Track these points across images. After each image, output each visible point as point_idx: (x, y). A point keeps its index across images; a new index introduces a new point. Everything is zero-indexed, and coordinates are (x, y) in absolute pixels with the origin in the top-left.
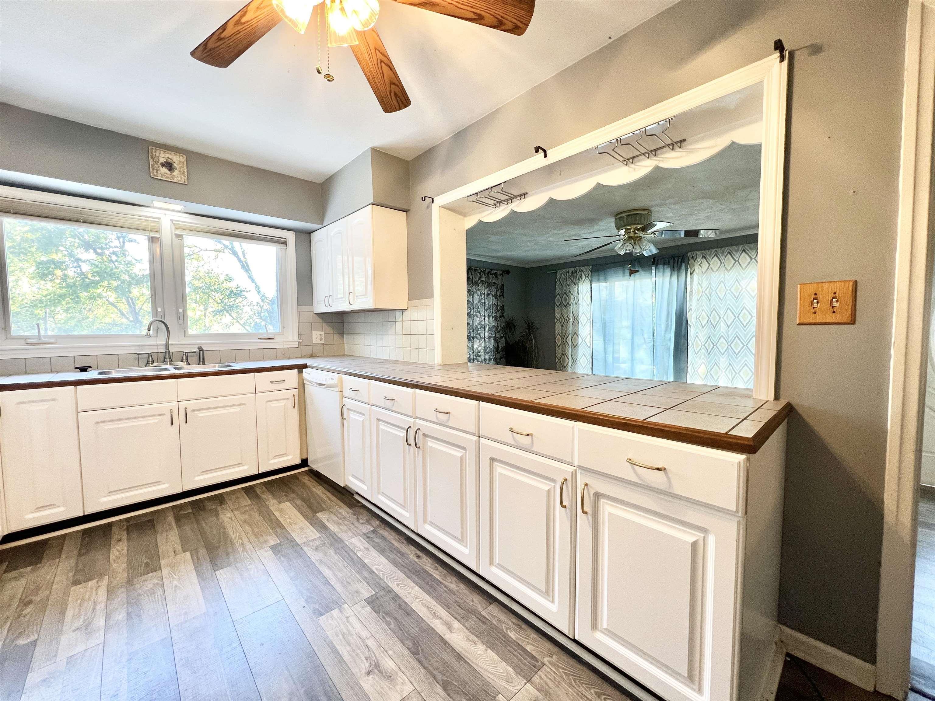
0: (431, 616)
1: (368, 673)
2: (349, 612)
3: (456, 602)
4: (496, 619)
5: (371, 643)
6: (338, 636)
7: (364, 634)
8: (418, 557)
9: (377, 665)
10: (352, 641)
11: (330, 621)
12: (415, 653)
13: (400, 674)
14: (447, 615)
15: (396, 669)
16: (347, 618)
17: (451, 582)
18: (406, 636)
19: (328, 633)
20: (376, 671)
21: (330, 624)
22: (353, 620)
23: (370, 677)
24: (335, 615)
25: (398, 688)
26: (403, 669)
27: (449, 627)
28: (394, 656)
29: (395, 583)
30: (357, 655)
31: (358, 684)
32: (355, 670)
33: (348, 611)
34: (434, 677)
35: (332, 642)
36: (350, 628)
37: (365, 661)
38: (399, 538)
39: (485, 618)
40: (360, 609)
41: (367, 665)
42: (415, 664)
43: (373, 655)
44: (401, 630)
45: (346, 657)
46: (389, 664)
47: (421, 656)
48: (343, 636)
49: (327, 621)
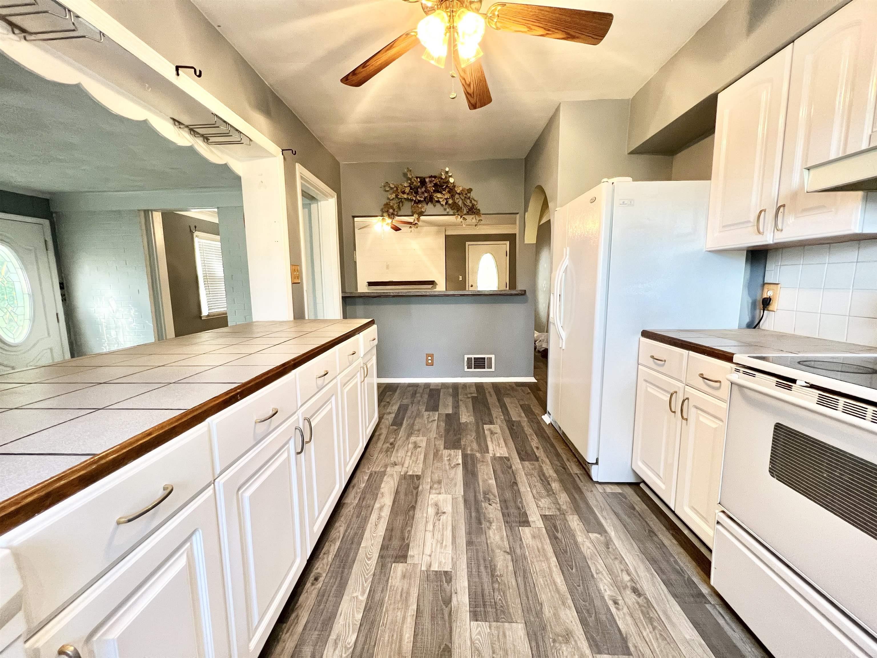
0: (383, 519)
1: (444, 513)
2: (426, 559)
3: (358, 517)
4: (356, 495)
5: (430, 527)
6: (446, 546)
7: (429, 535)
8: (316, 579)
9: (437, 513)
10: (439, 536)
11: (444, 561)
12: (414, 508)
13: (430, 503)
14: (374, 513)
15: (430, 506)
16: (430, 556)
17: (339, 532)
18: (409, 517)
19: (451, 552)
20: (440, 511)
21: (445, 559)
22: (428, 551)
23: (445, 511)
24: (437, 565)
25: (436, 499)
26: (427, 504)
27: (381, 508)
28: (425, 512)
29: (369, 562)
30: (443, 525)
31: (453, 512)
32: (450, 518)
33: (426, 561)
34: (417, 493)
35: (452, 543)
36: (434, 545)
37: (441, 520)
38: (287, 632)
39: (360, 499)
40: (416, 556)
41: (442, 517)
42: (419, 503)
43: (435, 519)
44: (407, 523)
45: (450, 528)
46: (431, 511)
47: (413, 504)
48: (442, 543)
49: (445, 563)
